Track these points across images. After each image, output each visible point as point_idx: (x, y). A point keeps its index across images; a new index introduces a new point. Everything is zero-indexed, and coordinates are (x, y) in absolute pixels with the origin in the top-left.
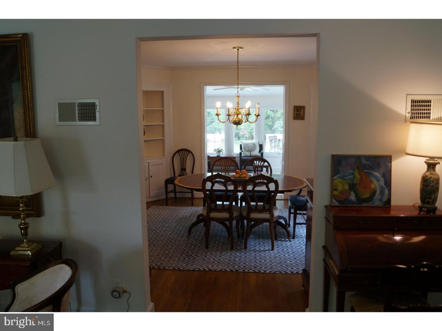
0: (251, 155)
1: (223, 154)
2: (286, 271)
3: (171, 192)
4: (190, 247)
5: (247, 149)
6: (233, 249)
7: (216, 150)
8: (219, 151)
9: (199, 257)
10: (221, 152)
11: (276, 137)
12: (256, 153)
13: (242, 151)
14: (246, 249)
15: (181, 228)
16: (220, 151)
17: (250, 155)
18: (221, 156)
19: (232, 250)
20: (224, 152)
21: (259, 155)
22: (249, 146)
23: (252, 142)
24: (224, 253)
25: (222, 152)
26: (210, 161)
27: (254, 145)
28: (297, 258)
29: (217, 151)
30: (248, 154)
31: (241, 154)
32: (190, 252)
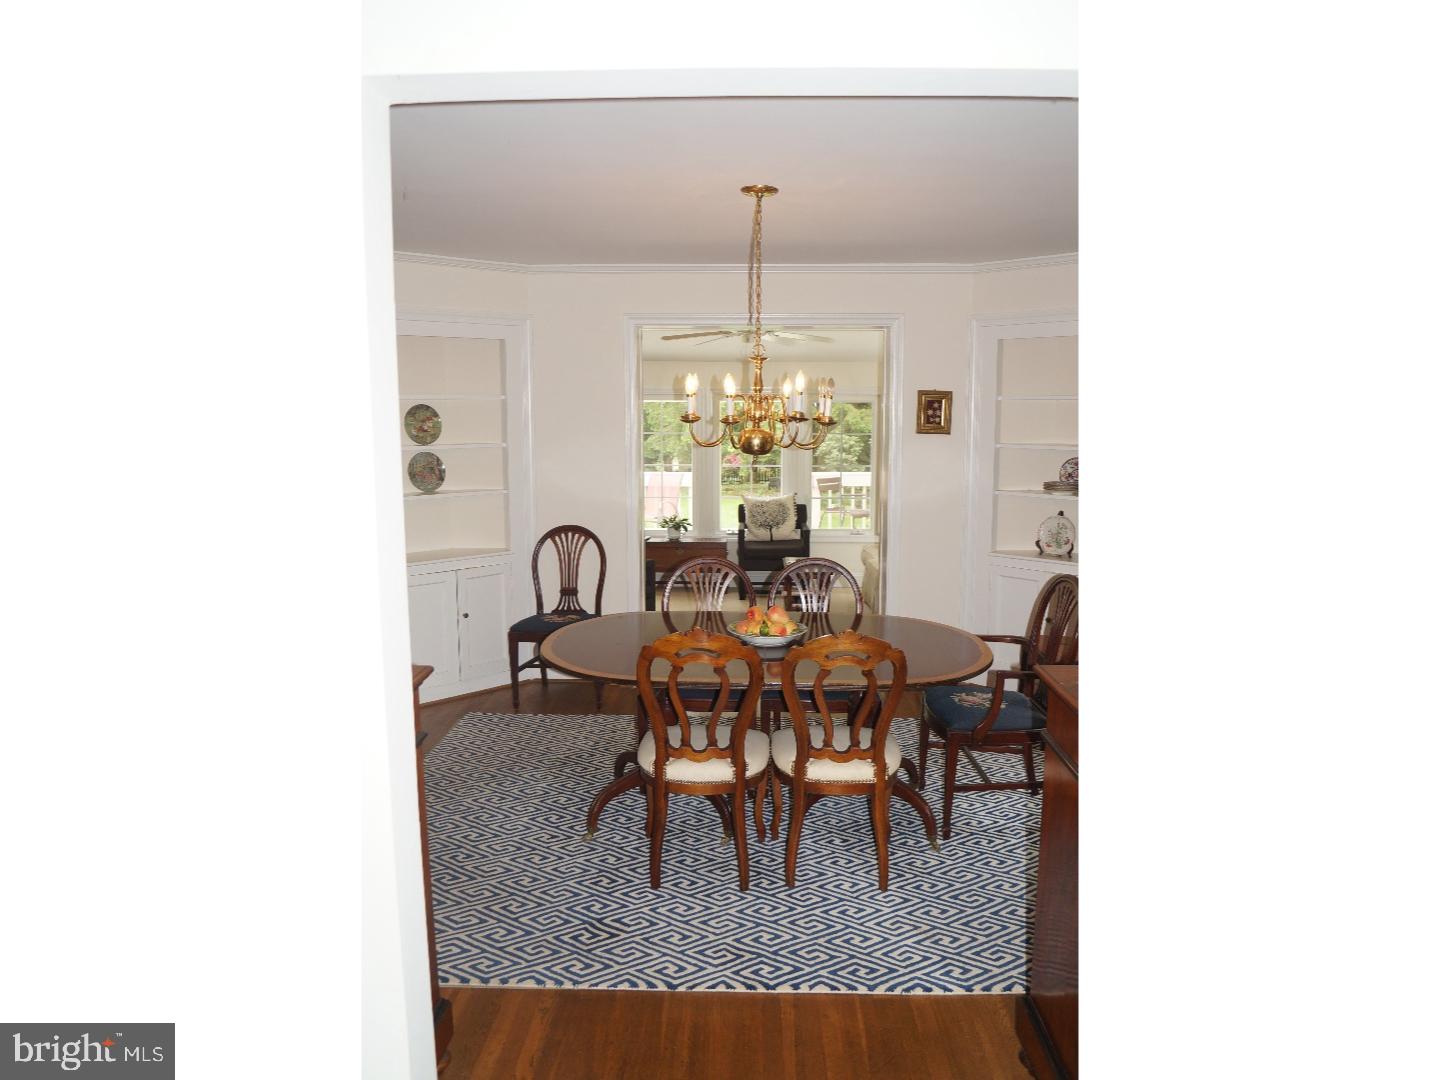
0: (774, 539)
1: (688, 536)
2: (946, 984)
3: (530, 665)
4: (595, 883)
5: (761, 519)
6: (747, 889)
7: (666, 522)
8: (677, 527)
9: (629, 926)
10: (682, 529)
11: (838, 480)
12: (787, 530)
13: (746, 527)
14: (792, 887)
15: (563, 800)
16: (679, 527)
17: (769, 539)
18: (683, 540)
19: (742, 890)
20: (690, 528)
21: (797, 536)
22: (765, 509)
23: (775, 498)
24: (717, 909)
25: (686, 529)
26: (653, 561)
27: (781, 505)
28: (974, 924)
29: (671, 524)
30: (763, 534)
31: (741, 533)
32: (597, 907)
